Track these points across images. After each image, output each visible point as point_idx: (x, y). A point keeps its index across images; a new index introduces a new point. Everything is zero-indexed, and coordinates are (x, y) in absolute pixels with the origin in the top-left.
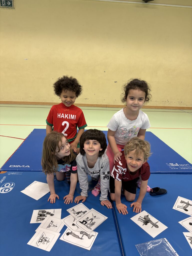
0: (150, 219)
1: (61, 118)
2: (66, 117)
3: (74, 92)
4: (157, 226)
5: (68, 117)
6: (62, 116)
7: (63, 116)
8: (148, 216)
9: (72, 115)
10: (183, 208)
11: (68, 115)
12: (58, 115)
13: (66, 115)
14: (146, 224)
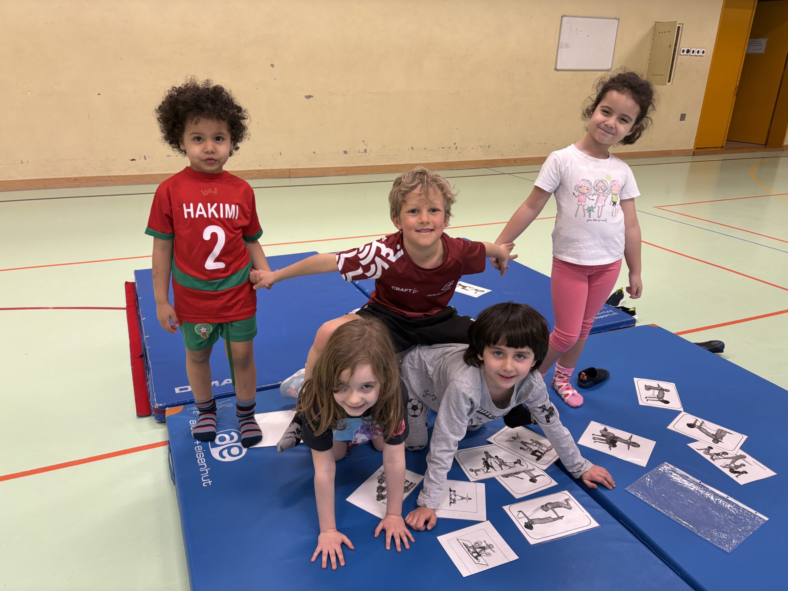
0: (614, 435)
1: (197, 216)
2: (212, 213)
3: (224, 120)
4: (636, 445)
5: (219, 213)
6: (198, 213)
7: (201, 210)
8: (605, 430)
9: (227, 206)
10: (657, 399)
11: (216, 205)
12: (186, 210)
13: (211, 207)
14: (615, 446)
